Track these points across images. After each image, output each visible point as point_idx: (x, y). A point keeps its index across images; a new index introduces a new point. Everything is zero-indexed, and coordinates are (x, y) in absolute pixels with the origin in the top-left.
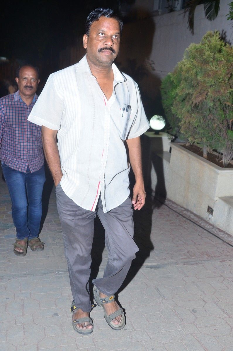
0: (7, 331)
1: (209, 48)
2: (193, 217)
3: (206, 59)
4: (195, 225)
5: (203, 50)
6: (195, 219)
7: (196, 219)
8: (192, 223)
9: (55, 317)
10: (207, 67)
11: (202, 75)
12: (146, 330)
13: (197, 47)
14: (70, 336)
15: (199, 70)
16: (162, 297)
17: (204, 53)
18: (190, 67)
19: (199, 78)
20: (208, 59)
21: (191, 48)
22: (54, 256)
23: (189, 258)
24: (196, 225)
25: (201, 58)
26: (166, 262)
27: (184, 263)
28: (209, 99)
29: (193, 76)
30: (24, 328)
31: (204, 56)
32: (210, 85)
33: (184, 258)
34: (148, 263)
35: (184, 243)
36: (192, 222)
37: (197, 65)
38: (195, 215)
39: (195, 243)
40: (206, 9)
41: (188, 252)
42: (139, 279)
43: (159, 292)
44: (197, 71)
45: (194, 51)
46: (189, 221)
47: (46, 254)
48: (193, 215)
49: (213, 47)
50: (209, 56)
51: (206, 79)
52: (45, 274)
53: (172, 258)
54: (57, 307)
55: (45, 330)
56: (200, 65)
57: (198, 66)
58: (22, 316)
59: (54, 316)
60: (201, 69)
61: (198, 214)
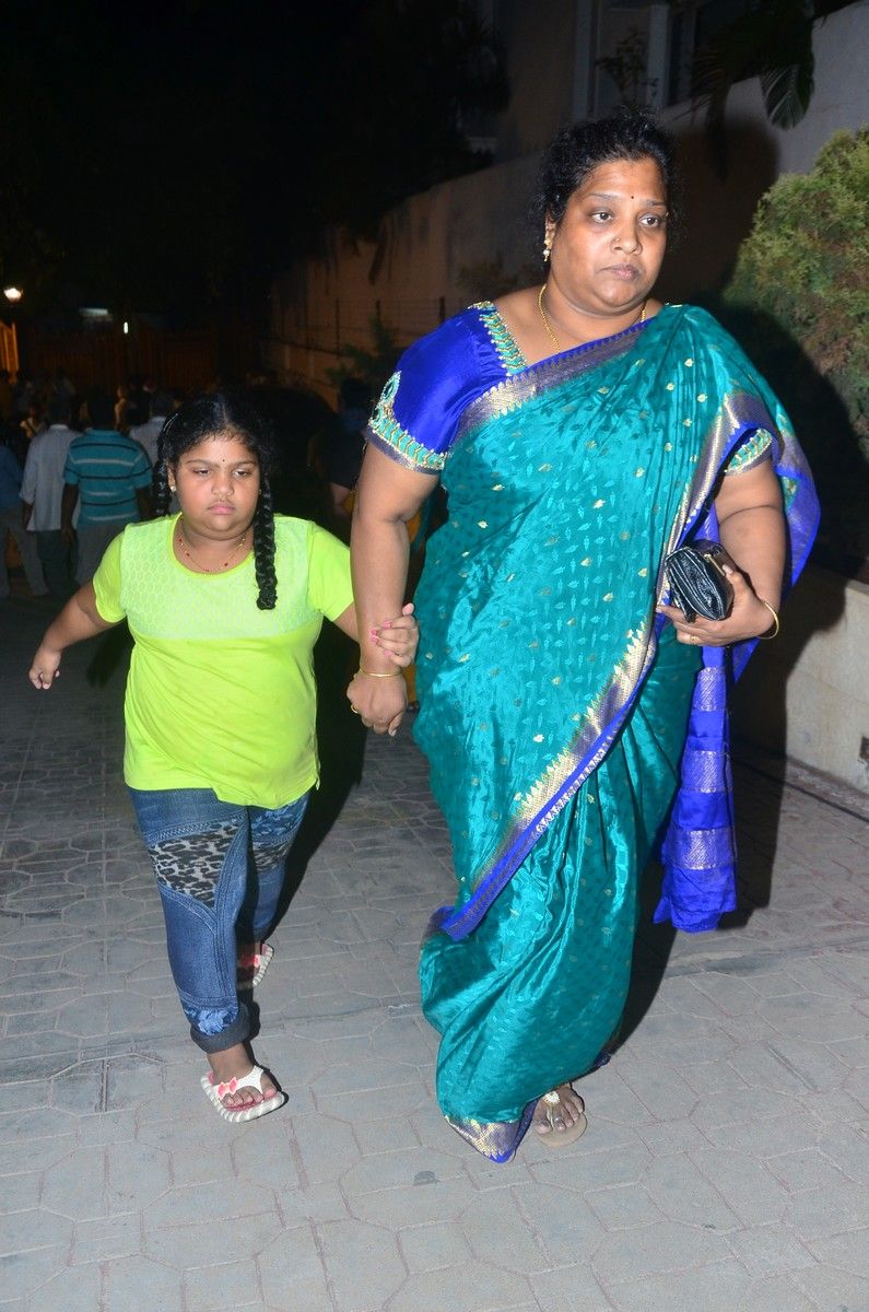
0: (255, 1256)
1: (848, 188)
2: (809, 778)
3: (839, 224)
4: (824, 805)
5: (826, 193)
6: (818, 787)
7: (821, 786)
8: (813, 799)
9: (422, 1187)
10: (844, 254)
11: (830, 282)
12: (788, 1224)
13: (806, 186)
14: (505, 1269)
15: (818, 265)
16: (805, 1085)
17: (832, 206)
18: (785, 253)
19: (819, 291)
20: (848, 224)
21: (782, 192)
22: (366, 943)
23: (848, 926)
24: (829, 807)
25: (822, 221)
26: (771, 945)
27: (838, 947)
28: (856, 364)
29: (798, 289)
30: (317, 1241)
31: (831, 216)
32: (857, 315)
33: (832, 929)
34: (710, 951)
35: (810, 873)
36: (811, 795)
37: (810, 246)
38: (813, 771)
39: (850, 872)
40: (768, 91)
41: (837, 905)
42: (696, 1016)
43: (785, 1062)
44: (811, 269)
45: (797, 198)
46: (801, 795)
47: (338, 938)
48: (806, 772)
49: (858, 183)
50: (851, 214)
51: (846, 294)
52: (348, 1013)
53: (787, 931)
54: (425, 1146)
55: (399, 1242)
56: (819, 245)
57: (814, 249)
58: (300, 1187)
59: (422, 1183)
60: (823, 261)
61: (824, 768)
